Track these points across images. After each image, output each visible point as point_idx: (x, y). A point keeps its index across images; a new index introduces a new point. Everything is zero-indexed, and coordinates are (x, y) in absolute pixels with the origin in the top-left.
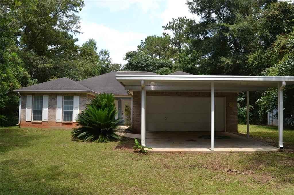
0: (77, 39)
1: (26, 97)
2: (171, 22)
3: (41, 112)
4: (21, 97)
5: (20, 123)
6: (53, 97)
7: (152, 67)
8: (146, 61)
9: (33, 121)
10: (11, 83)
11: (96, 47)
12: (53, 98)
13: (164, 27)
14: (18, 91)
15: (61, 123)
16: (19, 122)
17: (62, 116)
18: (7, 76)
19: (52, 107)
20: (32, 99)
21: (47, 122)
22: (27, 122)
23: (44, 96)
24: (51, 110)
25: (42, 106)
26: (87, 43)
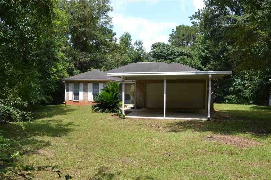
0: (115, 33)
1: (69, 84)
2: (197, 13)
3: (78, 94)
4: (66, 84)
7: (172, 56)
8: (167, 51)
9: (74, 100)
10: (62, 74)
11: (131, 39)
12: (86, 85)
13: (190, 17)
14: (64, 81)
15: (91, 102)
16: (65, 101)
17: (92, 97)
18: (57, 70)
19: (85, 91)
20: (73, 86)
21: (82, 101)
22: (70, 101)
23: (80, 83)
24: (85, 93)
25: (79, 90)
26: (123, 36)
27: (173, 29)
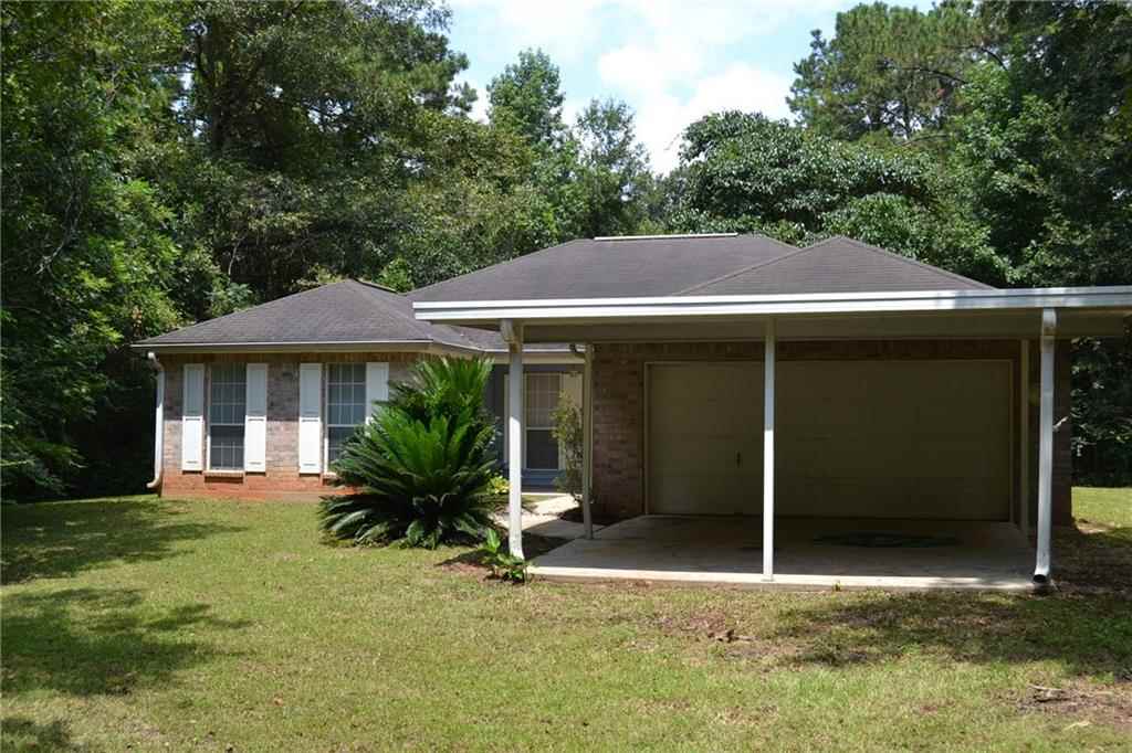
0: (464, 56)
1: (182, 369)
3: (239, 433)
4: (162, 370)
5: (161, 477)
6: (284, 370)
7: (812, 195)
8: (783, 162)
9: (209, 471)
10: (136, 308)
11: (559, 92)
12: (285, 374)
14: (151, 349)
15: (315, 479)
16: (157, 476)
17: (323, 447)
18: (110, 285)
19: (283, 410)
20: (206, 380)
21: (263, 474)
22: (187, 475)
23: (249, 366)
24: (278, 423)
25: (244, 407)
26: (513, 74)
27: (815, 28)
